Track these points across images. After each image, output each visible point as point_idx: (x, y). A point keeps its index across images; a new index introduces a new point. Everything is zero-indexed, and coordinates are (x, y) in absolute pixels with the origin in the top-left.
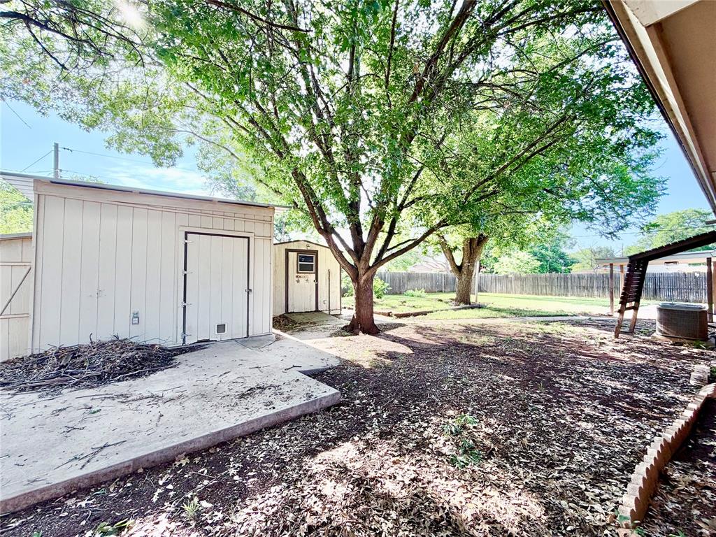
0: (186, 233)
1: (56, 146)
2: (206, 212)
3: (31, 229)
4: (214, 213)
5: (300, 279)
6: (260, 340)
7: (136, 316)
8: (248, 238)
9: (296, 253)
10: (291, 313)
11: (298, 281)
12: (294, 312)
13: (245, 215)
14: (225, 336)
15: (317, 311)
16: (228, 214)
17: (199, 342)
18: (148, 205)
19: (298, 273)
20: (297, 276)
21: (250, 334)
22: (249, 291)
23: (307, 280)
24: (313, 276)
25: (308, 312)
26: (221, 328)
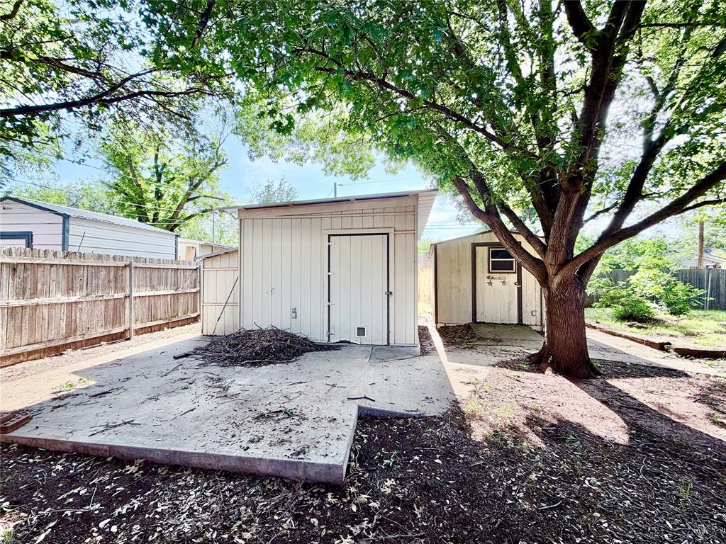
0: (329, 236)
1: (335, 184)
2: (345, 212)
3: (237, 245)
4: (353, 212)
5: (492, 281)
6: (400, 351)
7: (295, 311)
8: (388, 234)
9: (486, 248)
10: (481, 323)
11: (490, 284)
12: (484, 323)
13: (384, 209)
14: (365, 340)
15: (520, 323)
16: (367, 211)
17: (341, 342)
18: (301, 215)
19: (489, 272)
20: (488, 277)
21: (392, 342)
22: (389, 294)
23: (504, 282)
24: (514, 277)
25: (506, 324)
26: (361, 331)
